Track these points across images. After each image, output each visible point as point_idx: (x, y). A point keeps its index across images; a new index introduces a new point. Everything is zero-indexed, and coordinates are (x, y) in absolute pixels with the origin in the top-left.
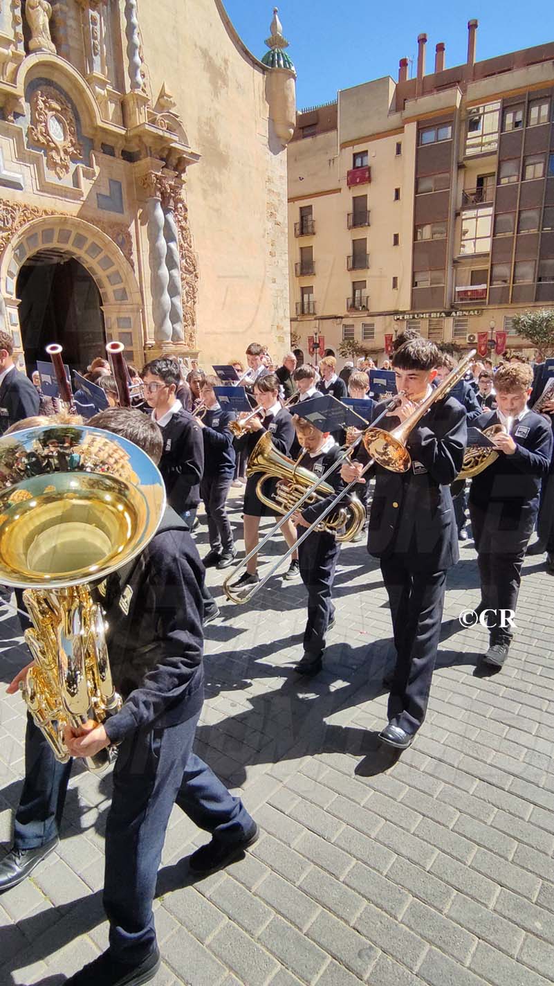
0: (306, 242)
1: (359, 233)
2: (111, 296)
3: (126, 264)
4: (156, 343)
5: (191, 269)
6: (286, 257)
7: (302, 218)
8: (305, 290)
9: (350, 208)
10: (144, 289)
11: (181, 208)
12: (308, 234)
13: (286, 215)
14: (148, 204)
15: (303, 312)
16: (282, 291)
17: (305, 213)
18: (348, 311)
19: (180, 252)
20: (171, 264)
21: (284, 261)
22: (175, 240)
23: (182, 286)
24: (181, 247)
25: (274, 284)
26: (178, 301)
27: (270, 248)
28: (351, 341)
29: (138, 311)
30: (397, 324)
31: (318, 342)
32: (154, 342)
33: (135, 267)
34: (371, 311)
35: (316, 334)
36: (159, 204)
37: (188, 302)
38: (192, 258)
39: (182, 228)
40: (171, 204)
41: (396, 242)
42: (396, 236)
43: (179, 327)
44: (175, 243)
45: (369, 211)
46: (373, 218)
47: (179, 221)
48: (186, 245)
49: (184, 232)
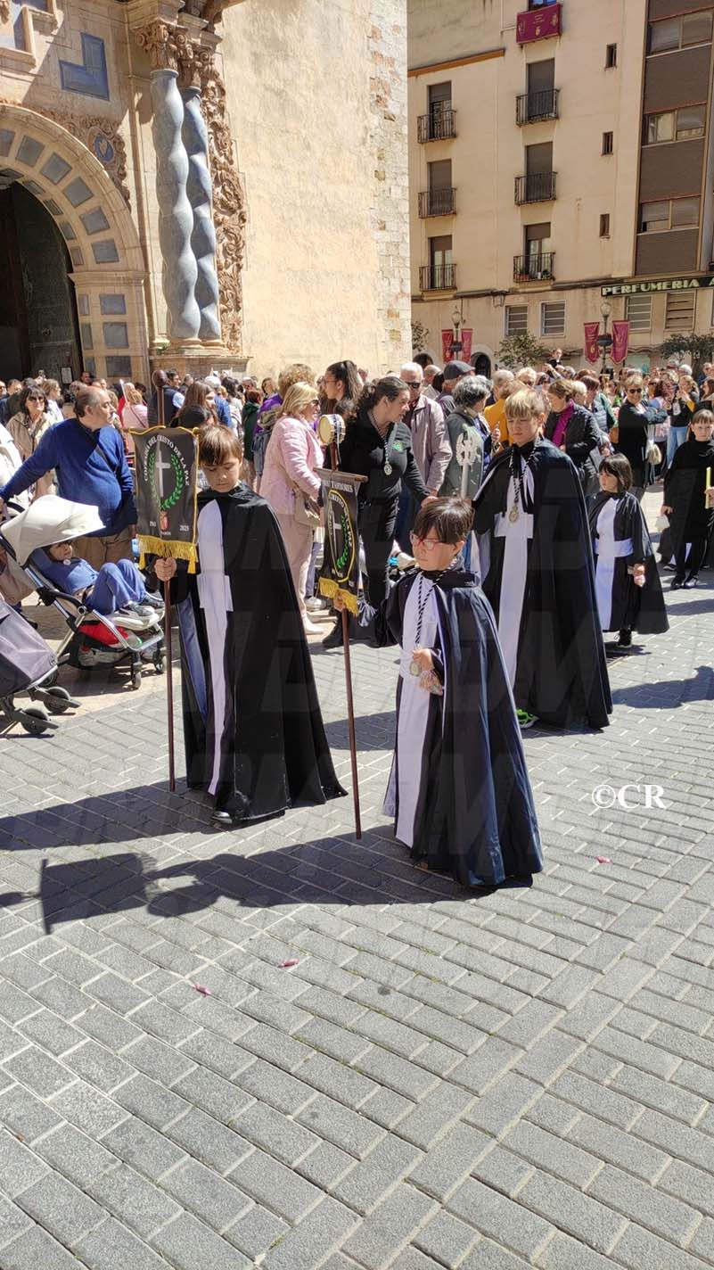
0: (438, 152)
1: (539, 134)
2: (89, 255)
3: (116, 196)
4: (172, 343)
5: (232, 205)
6: (405, 181)
7: (432, 105)
8: (438, 244)
9: (521, 85)
10: (148, 242)
11: (213, 89)
12: (443, 136)
13: (403, 100)
14: (154, 82)
15: (432, 285)
16: (397, 245)
17: (438, 97)
18: (517, 281)
19: (212, 171)
20: (198, 197)
21: (401, 191)
22: (204, 151)
23: (218, 236)
24: (214, 162)
25: (381, 233)
26: (209, 264)
27: (374, 164)
28: (522, 338)
29: (138, 284)
30: (608, 304)
31: (460, 340)
32: (167, 341)
33: (130, 201)
34: (559, 279)
35: (457, 325)
36: (175, 80)
37: (227, 267)
38: (235, 183)
39: (215, 126)
40: (195, 81)
41: (608, 148)
42: (608, 137)
43: (212, 313)
44: (204, 157)
45: (558, 91)
46: (565, 103)
47: (210, 114)
48: (222, 159)
49: (219, 135)
